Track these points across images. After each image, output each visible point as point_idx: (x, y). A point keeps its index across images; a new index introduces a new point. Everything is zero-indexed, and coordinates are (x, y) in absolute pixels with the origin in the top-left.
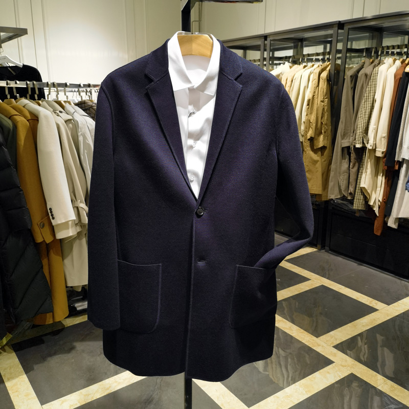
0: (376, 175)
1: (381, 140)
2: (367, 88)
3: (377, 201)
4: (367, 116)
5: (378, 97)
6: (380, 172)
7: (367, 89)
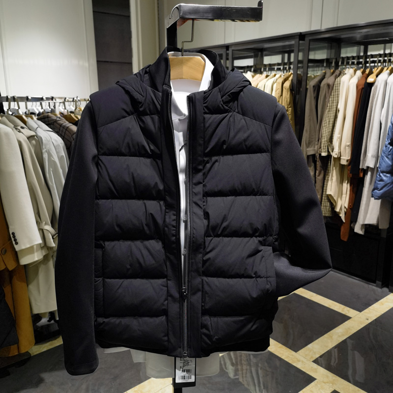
0: (342, 182)
1: (345, 148)
2: (330, 97)
3: (343, 208)
4: (331, 125)
5: (341, 106)
6: (344, 179)
7: (330, 99)
